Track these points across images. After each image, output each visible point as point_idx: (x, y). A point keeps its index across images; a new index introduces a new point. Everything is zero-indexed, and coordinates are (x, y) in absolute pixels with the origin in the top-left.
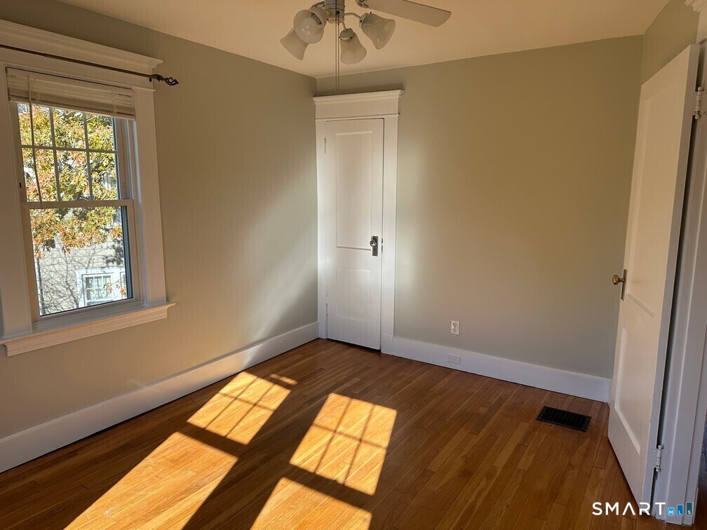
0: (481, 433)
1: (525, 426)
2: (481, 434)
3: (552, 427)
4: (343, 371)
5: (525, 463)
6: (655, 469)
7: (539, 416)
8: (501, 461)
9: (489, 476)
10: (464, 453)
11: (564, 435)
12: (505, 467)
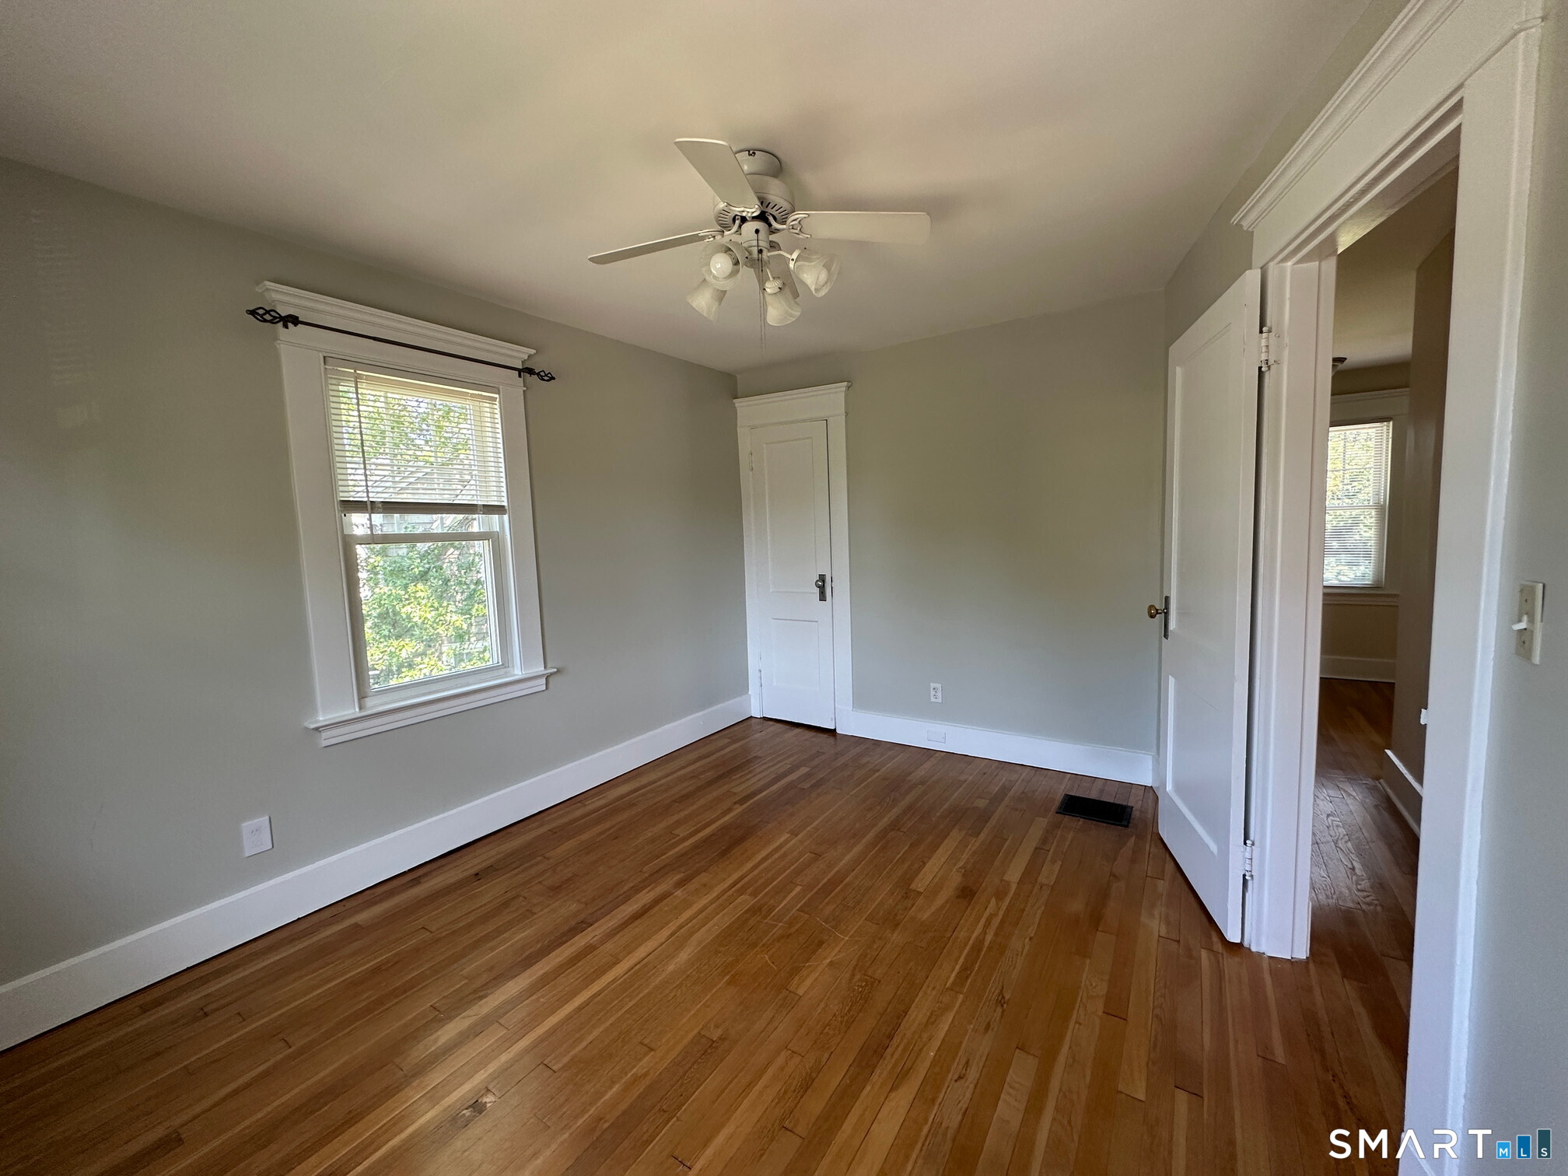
0: (982, 834)
1: (1041, 823)
2: (982, 836)
3: (1080, 823)
4: (785, 759)
5: (1049, 874)
6: (1244, 876)
7: (1060, 808)
8: (1014, 875)
9: (1000, 895)
10: (961, 864)
11: (1101, 834)
12: (1021, 882)
